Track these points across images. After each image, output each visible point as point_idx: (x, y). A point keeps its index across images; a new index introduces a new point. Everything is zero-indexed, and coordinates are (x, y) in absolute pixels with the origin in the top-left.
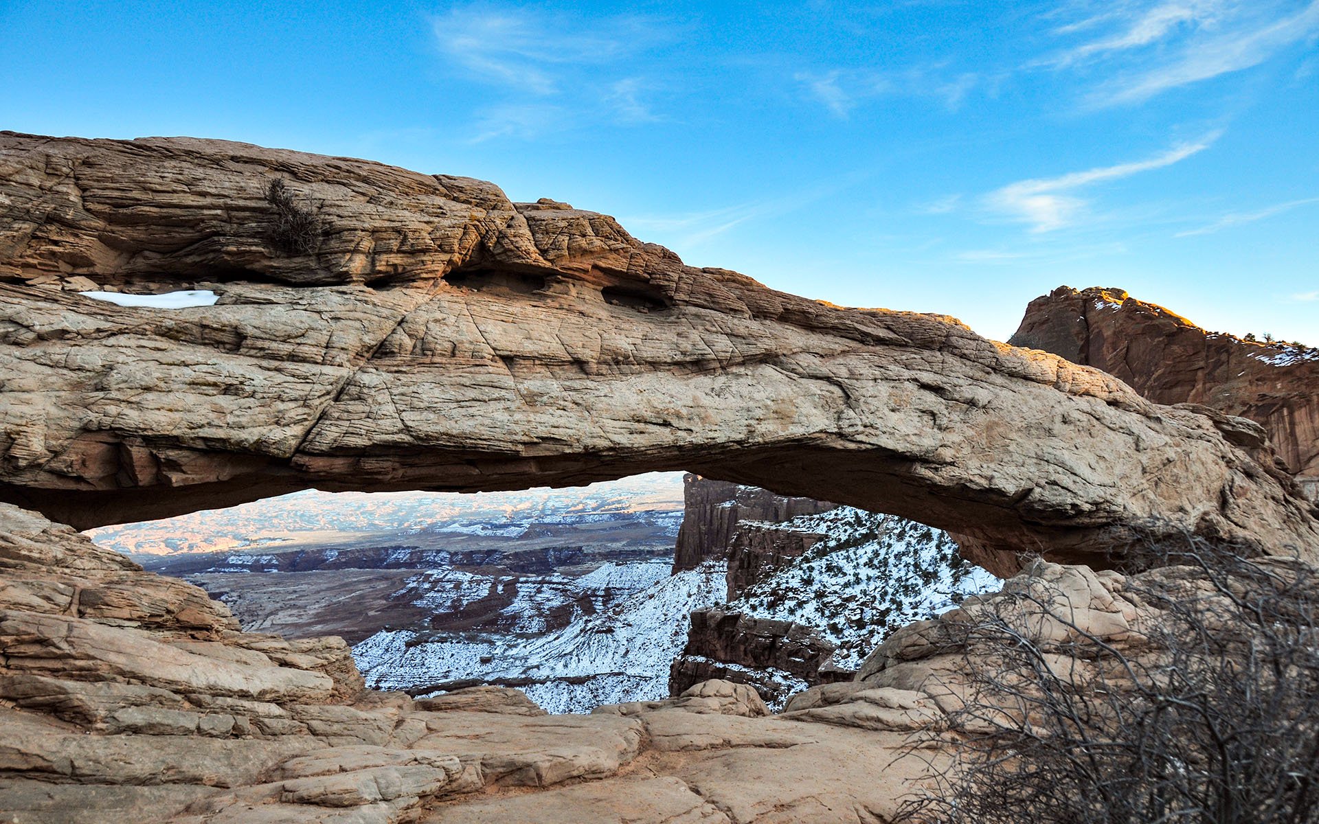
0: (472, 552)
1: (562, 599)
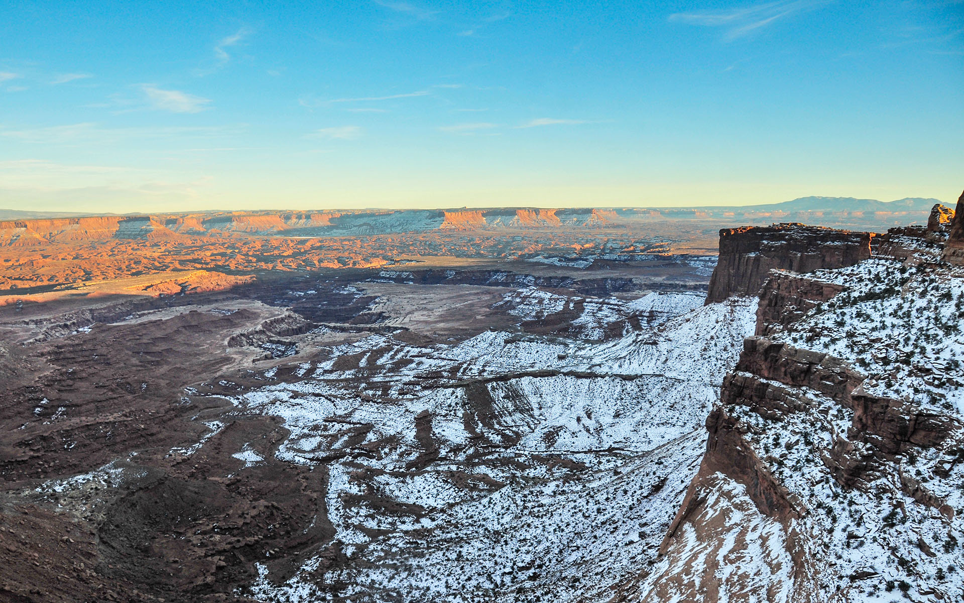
0: (551, 278)
1: (617, 316)
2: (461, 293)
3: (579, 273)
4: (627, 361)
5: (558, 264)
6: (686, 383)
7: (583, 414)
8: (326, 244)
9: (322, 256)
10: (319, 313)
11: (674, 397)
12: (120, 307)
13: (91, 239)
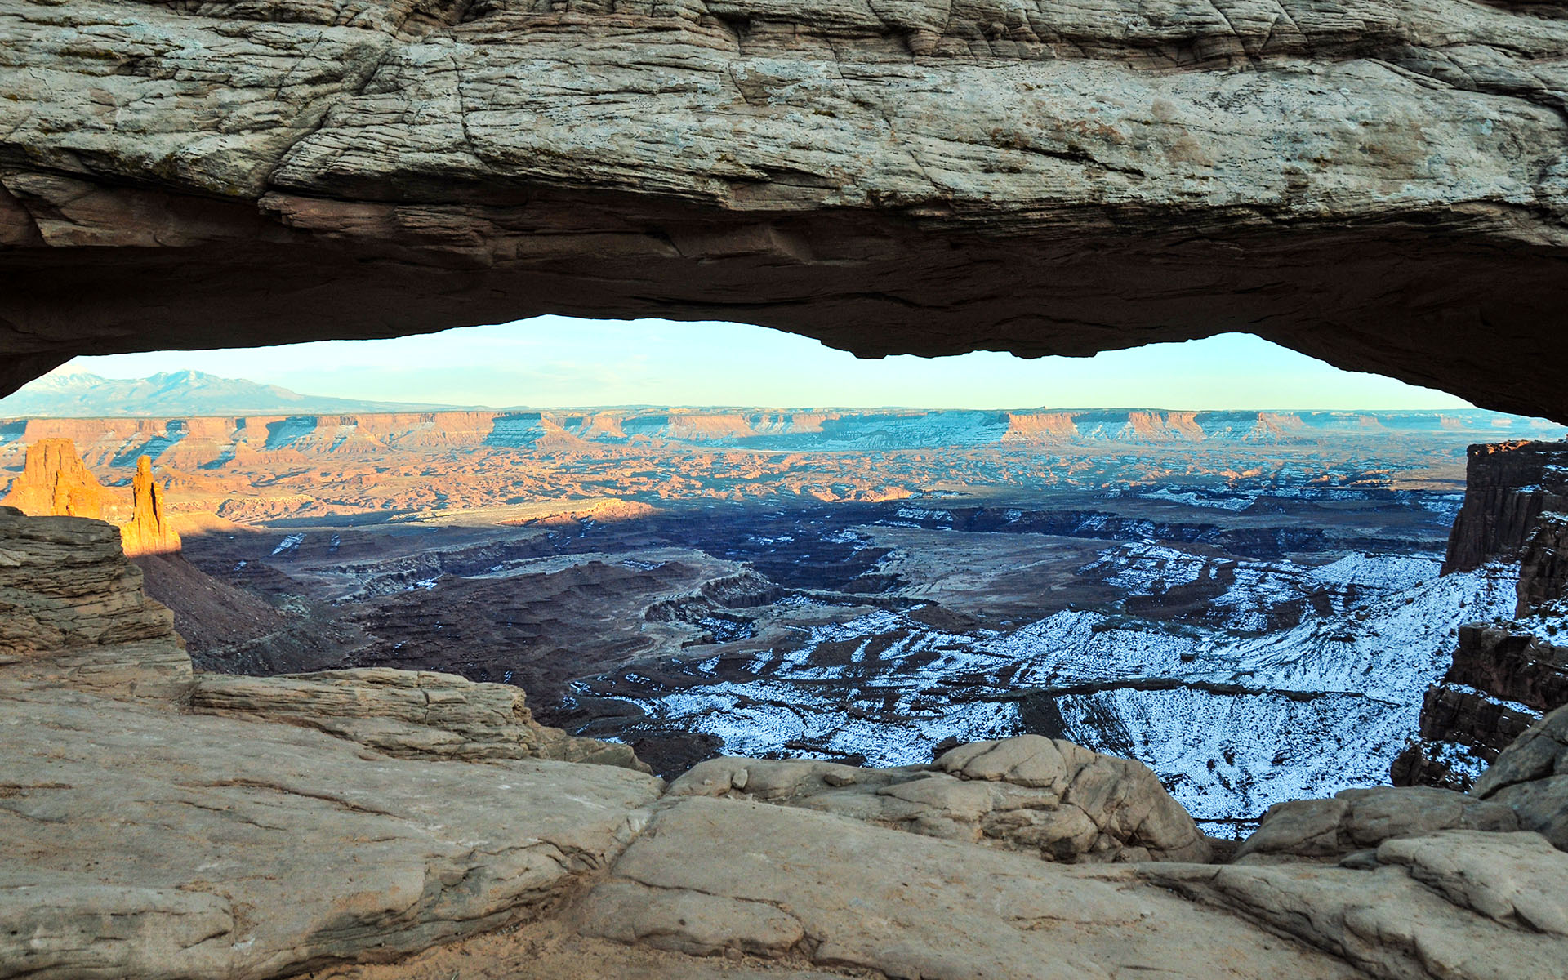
0: (1182, 526)
1: (1290, 593)
2: (1029, 547)
3: (1231, 518)
4: (1300, 668)
5: (1195, 503)
6: (1403, 710)
7: (1218, 756)
8: (815, 462)
9: (806, 482)
10: (795, 573)
11: (1382, 734)
12: (484, 550)
13: (450, 445)
